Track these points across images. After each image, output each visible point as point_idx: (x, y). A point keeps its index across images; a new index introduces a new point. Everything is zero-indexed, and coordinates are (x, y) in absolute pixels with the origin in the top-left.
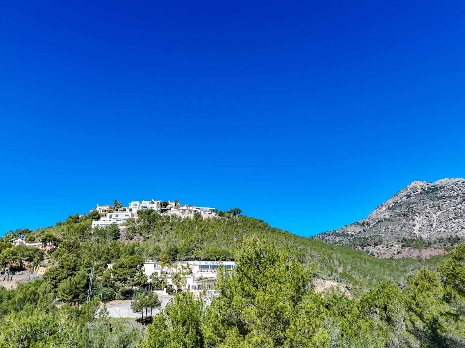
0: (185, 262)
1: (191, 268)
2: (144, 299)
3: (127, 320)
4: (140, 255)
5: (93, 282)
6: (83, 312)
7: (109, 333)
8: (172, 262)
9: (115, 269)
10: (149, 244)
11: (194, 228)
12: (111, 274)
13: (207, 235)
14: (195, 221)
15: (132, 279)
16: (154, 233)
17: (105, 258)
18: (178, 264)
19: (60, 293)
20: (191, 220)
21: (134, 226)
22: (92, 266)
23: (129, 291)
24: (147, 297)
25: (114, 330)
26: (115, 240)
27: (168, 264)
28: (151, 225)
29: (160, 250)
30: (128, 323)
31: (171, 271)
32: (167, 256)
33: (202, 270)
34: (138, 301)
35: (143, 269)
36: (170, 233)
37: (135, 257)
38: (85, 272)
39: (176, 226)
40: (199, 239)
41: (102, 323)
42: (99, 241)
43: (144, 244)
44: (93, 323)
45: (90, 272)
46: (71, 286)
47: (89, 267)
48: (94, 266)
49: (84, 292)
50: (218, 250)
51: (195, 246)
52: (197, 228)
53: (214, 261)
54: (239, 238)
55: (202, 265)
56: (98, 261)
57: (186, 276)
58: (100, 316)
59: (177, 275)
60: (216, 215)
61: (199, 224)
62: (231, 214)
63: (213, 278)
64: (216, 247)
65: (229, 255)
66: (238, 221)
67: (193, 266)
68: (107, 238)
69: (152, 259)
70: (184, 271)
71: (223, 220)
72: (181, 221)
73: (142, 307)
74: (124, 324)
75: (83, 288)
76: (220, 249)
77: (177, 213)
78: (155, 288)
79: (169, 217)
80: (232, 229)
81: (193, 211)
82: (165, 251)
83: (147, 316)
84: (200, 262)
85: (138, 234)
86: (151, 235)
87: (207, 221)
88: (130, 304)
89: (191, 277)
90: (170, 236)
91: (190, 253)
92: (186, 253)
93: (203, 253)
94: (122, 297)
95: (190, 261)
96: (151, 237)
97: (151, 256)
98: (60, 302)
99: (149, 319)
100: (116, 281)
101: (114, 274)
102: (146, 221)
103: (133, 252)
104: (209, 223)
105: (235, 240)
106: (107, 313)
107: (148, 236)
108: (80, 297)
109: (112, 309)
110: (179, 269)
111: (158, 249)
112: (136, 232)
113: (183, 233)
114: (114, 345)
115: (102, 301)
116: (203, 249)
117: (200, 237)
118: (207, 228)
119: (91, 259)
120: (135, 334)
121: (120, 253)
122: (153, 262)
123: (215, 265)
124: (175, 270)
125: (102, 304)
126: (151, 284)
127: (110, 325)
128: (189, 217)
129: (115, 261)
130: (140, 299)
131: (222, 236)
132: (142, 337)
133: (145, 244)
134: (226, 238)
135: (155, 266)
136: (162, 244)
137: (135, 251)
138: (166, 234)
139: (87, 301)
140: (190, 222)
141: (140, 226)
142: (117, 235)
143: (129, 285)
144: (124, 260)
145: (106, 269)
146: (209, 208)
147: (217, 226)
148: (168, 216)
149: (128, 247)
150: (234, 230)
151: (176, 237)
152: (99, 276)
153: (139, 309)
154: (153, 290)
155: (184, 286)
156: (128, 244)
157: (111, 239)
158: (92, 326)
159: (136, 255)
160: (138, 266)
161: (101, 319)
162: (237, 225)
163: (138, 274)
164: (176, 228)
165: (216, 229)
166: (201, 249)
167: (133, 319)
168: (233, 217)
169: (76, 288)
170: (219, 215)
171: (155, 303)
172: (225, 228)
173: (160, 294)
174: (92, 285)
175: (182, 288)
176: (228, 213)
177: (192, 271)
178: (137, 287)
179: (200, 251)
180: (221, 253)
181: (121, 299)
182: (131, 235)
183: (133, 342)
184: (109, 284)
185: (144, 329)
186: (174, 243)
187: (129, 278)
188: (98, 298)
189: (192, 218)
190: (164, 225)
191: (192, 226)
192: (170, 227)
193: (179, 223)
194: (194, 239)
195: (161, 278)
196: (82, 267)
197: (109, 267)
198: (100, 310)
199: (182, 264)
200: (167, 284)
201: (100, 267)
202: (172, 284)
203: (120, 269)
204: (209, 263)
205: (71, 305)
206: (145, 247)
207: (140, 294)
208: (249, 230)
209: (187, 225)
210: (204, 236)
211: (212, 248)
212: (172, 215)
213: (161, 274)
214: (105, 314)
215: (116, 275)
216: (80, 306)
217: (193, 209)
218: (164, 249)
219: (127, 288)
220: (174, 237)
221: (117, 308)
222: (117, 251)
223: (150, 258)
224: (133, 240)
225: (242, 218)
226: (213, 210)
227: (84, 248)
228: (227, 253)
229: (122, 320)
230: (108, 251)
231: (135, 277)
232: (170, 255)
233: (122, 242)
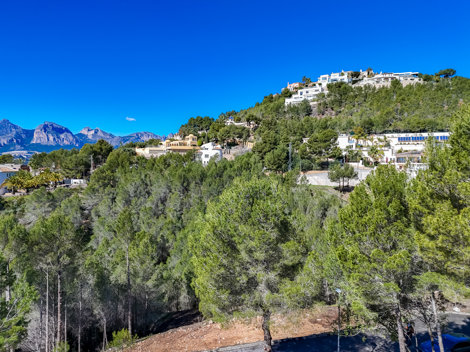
0: (382, 135)
1: (389, 140)
2: (340, 170)
3: (325, 187)
4: (333, 129)
5: (292, 154)
6: (287, 179)
7: (310, 197)
8: (367, 135)
9: (310, 143)
10: (342, 118)
11: (392, 98)
12: (307, 148)
13: (408, 104)
14: (393, 89)
15: (327, 152)
16: (346, 107)
17: (300, 133)
18: (374, 137)
19: (266, 163)
20: (388, 89)
21: (325, 101)
22: (289, 141)
23: (325, 162)
24: (343, 168)
25: (315, 194)
26: (307, 116)
27: (363, 137)
28: (342, 98)
29: (353, 123)
30: (327, 190)
31: (367, 144)
32: (362, 129)
33: (402, 143)
34: (334, 172)
35: (337, 142)
36: (364, 105)
37: (328, 132)
38: (285, 146)
39: (370, 98)
40: (397, 109)
41: (303, 189)
42: (293, 118)
43: (336, 118)
44: (296, 189)
45: (289, 146)
46: (274, 158)
47: (287, 142)
48: (291, 140)
49: (285, 163)
50: (422, 120)
51: (393, 118)
52: (395, 97)
53: (418, 132)
54: (452, 105)
55: (402, 138)
56: (294, 136)
57: (383, 148)
58: (301, 183)
59: (373, 148)
60: (420, 80)
61: (398, 93)
62: (441, 76)
63: (415, 150)
64: (420, 117)
65: (438, 125)
66: (450, 85)
67: (391, 139)
68: (300, 114)
69: (346, 133)
70: (381, 144)
71: (429, 85)
72: (376, 92)
73: (338, 177)
74: (324, 191)
75: (284, 159)
76: (425, 119)
77: (371, 82)
78: (351, 160)
79: (362, 88)
80: (442, 95)
81: (390, 79)
82: (359, 124)
83: (344, 185)
84: (399, 134)
85: (329, 109)
86: (343, 108)
87: (408, 89)
88: (327, 174)
89: (390, 149)
90: (364, 108)
91: (388, 125)
92: (383, 125)
93: (403, 125)
94: (318, 168)
95: (388, 133)
96: (343, 111)
97: (345, 130)
98: (267, 171)
99: (347, 188)
100: (312, 154)
101: (309, 147)
102: (337, 95)
103: (326, 127)
104: (411, 91)
105: (446, 107)
106: (307, 181)
107: (340, 110)
108: (283, 167)
109: (311, 177)
110: (375, 142)
111: (351, 123)
112: (327, 107)
113: (379, 104)
114: (316, 207)
115: (302, 171)
116: (403, 121)
117: (400, 108)
118: (408, 97)
119: (287, 134)
120: (334, 199)
121: (313, 128)
122: (347, 135)
123: (418, 137)
124: (370, 143)
125: (302, 173)
126: (346, 157)
127: (311, 191)
128: (386, 86)
129: (309, 136)
130: (336, 170)
131: (428, 104)
132: (341, 202)
133: (338, 118)
134: (433, 106)
135: (349, 139)
136: (355, 118)
137: (328, 126)
138: (360, 107)
139: (289, 170)
140: (387, 91)
141: (331, 100)
142: (309, 111)
143: (325, 157)
144: (317, 134)
145: (302, 143)
146: (411, 73)
147: (421, 93)
148: (360, 86)
149: (321, 122)
150: (445, 95)
151: (370, 109)
152: (297, 149)
153: (336, 179)
154: (348, 162)
155: (381, 158)
156: (321, 119)
157: (304, 115)
158: (296, 191)
159: (329, 129)
160: (332, 140)
161: (302, 186)
162: (449, 89)
163: (332, 147)
164: (370, 99)
165: (420, 96)
166: (400, 120)
167: (331, 187)
168: (444, 80)
169: (279, 160)
170: (425, 80)
171: (351, 174)
172: (432, 94)
173: (356, 166)
174: (292, 157)
175: (380, 160)
176: (437, 76)
177: (390, 144)
178: (332, 159)
179: (399, 123)
180: (426, 124)
181: (318, 170)
182: (322, 110)
183: (332, 206)
184: (306, 157)
185: (342, 196)
186: (368, 115)
187: (324, 151)
188: (298, 168)
189: (389, 86)
190: (356, 97)
191: (390, 96)
192: (363, 99)
193: (373, 94)
194: (391, 110)
195: (356, 151)
196: (281, 142)
197: (304, 141)
198: (300, 178)
199: (378, 137)
200: (363, 157)
201: (296, 142)
202: (368, 157)
203: (315, 143)
204: (410, 135)
205: (276, 173)
206: (337, 121)
207: (335, 165)
208: (466, 95)
209: (383, 95)
210: (404, 106)
211: (414, 119)
212: (365, 86)
213: (356, 147)
214: (306, 181)
215: (311, 148)
216: (284, 174)
217: (390, 76)
218: (358, 122)
219: (323, 160)
220: (368, 109)
221: (316, 177)
222: (311, 126)
223: (343, 132)
224: (325, 115)
225: (457, 80)
226: (417, 75)
227: (281, 125)
228: (435, 123)
229: (321, 188)
230: (301, 127)
231: (330, 150)
232: (365, 128)
233: (314, 117)
